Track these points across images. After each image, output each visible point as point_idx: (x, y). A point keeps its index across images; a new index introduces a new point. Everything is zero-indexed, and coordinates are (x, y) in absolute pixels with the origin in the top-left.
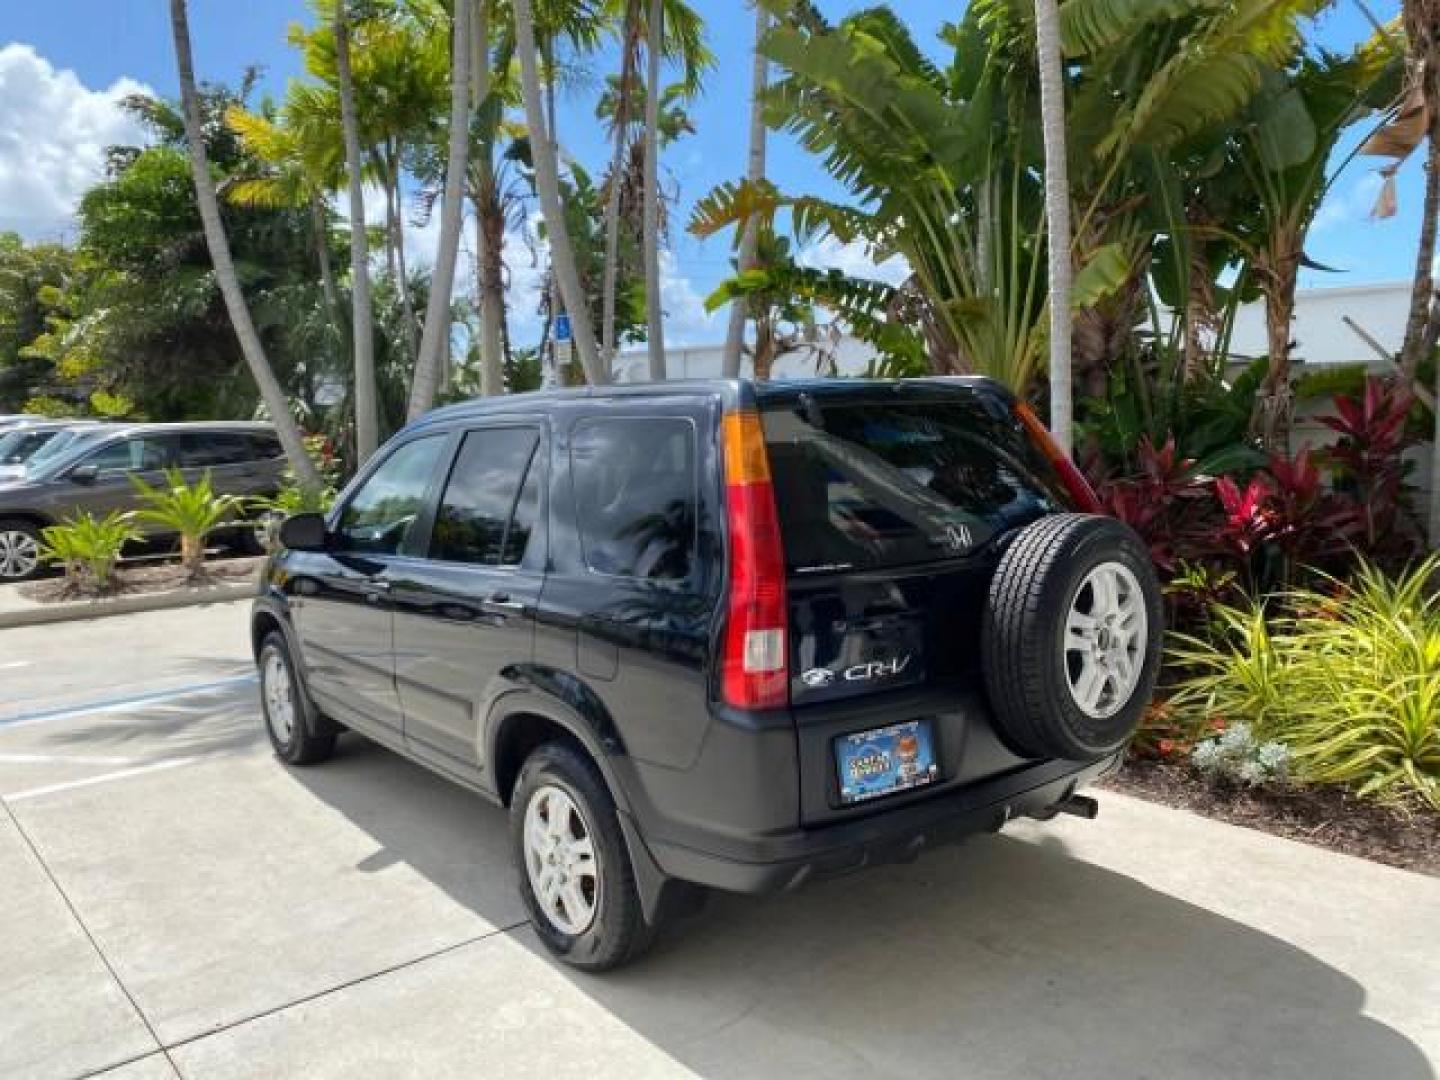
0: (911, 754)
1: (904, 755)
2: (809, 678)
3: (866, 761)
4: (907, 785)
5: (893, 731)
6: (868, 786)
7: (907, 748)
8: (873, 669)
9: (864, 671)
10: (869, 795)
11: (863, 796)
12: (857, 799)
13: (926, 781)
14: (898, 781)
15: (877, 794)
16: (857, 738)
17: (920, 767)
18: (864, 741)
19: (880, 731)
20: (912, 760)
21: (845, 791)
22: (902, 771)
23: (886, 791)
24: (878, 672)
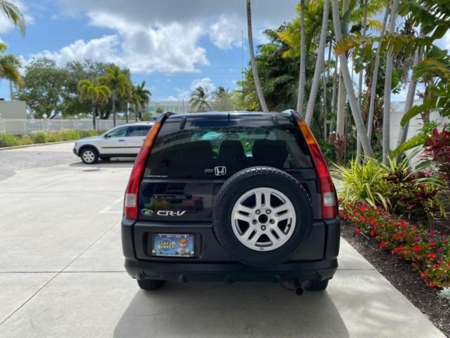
0: (185, 245)
1: (181, 245)
2: (144, 212)
3: (165, 243)
4: (180, 256)
5: (178, 236)
6: (163, 252)
7: (183, 243)
8: (169, 213)
9: (165, 213)
10: (163, 255)
11: (160, 255)
12: (157, 255)
13: (188, 256)
14: (177, 253)
15: (166, 255)
16: (161, 235)
17: (187, 251)
18: (165, 237)
19: (172, 235)
20: (184, 248)
21: (153, 251)
22: (179, 250)
23: (169, 255)
24: (171, 214)
